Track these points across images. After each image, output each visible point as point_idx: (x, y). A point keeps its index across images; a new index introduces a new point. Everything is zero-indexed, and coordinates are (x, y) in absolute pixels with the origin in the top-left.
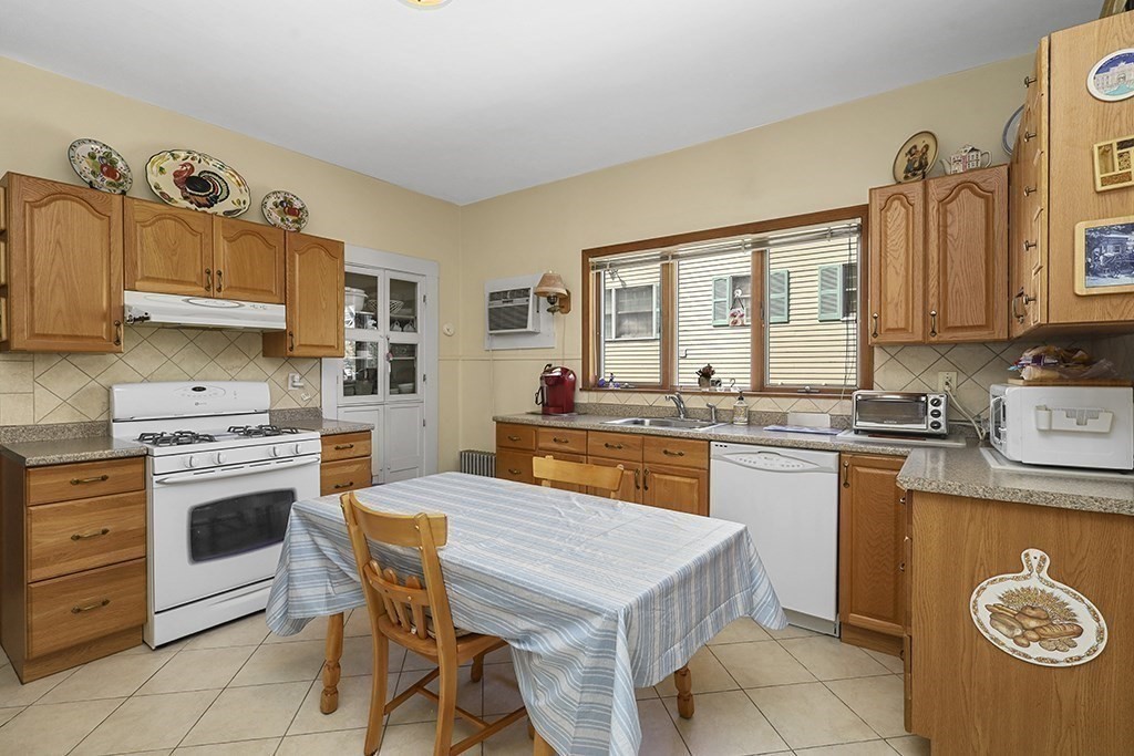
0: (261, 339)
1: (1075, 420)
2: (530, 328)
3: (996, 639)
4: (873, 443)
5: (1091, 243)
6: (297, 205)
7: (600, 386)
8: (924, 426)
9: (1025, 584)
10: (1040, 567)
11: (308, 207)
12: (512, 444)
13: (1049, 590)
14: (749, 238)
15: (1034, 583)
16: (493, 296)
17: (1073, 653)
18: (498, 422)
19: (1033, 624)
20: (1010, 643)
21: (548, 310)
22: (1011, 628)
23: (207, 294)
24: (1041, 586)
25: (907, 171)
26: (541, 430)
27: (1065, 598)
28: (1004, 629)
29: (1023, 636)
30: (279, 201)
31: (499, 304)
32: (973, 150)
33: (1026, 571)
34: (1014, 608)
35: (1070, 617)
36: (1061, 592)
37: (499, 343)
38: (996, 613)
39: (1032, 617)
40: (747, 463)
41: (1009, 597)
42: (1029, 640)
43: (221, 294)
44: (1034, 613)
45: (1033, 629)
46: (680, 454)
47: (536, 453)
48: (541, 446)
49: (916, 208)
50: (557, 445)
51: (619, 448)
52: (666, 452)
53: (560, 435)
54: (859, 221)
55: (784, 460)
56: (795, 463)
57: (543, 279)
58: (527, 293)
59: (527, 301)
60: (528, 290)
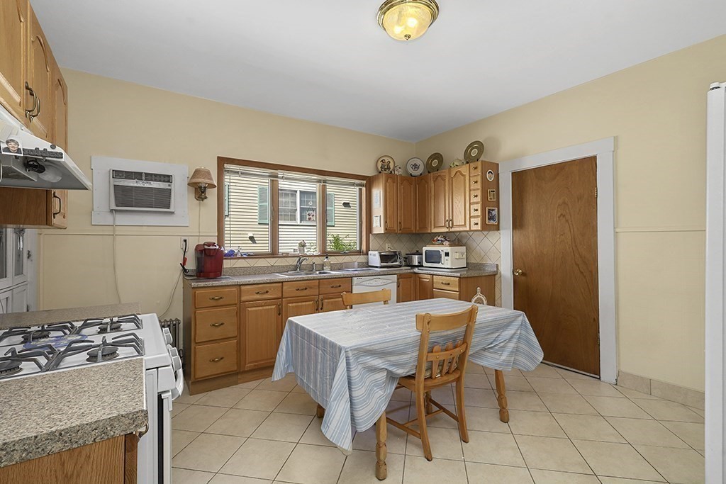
2: (172, 209)
5: (489, 212)
7: (232, 255)
8: (398, 263)
12: (213, 303)
16: (117, 174)
18: (195, 289)
24: (479, 296)
25: (381, 168)
27: (482, 297)
32: (400, 168)
37: (122, 219)
46: (340, 286)
47: (238, 305)
48: (243, 299)
49: (395, 184)
50: (258, 297)
51: (306, 289)
52: (332, 287)
53: (261, 288)
54: (365, 182)
55: (381, 281)
56: (385, 281)
57: (197, 173)
58: (167, 178)
59: (169, 185)
60: (169, 176)
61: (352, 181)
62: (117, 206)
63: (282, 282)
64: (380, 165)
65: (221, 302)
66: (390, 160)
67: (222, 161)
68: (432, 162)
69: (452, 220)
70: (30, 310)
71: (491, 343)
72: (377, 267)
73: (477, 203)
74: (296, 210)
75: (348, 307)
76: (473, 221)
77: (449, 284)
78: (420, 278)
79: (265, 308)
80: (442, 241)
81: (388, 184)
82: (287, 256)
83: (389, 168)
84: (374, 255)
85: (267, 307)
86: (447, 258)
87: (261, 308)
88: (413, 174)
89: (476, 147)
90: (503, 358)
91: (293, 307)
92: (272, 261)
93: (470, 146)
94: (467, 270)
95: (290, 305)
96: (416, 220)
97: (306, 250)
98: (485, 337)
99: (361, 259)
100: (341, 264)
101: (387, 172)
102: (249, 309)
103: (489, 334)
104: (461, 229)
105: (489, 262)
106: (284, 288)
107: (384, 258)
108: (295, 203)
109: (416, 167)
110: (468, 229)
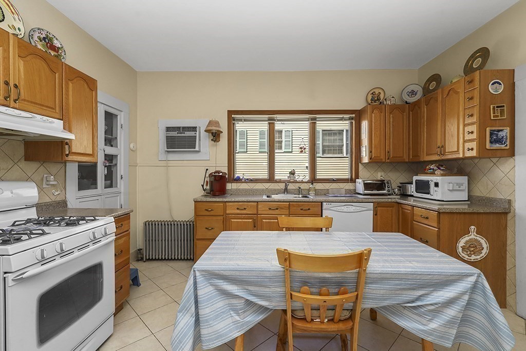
0: (23, 146)
1: (458, 186)
2: (197, 149)
3: (463, 257)
4: (371, 199)
5: (491, 134)
6: (57, 43)
7: (238, 180)
8: (385, 192)
9: (470, 237)
10: (474, 231)
11: (65, 48)
12: (208, 213)
13: (476, 238)
14: (307, 116)
15: (472, 237)
16: (168, 129)
17: (481, 255)
18: (195, 202)
19: (472, 249)
20: (467, 257)
21: (212, 140)
22: (467, 252)
23: (6, 103)
24: (474, 237)
25: (372, 100)
26: (227, 204)
27: (480, 239)
28: (465, 253)
29: (470, 253)
30: (42, 36)
31: (174, 134)
32: (393, 97)
33: (471, 233)
34: (468, 246)
35: (481, 244)
36: (479, 238)
37: (172, 157)
38: (463, 248)
39: (472, 247)
40: (340, 210)
41: (466, 242)
42: (471, 254)
43: (17, 105)
44: (472, 246)
45: (472, 251)
46: (309, 209)
47: (224, 216)
48: (228, 212)
49: (382, 114)
50: (238, 211)
51: (277, 209)
52: (302, 209)
53: (240, 205)
54: (354, 115)
55: (354, 208)
56: (358, 208)
57: (210, 123)
58: (194, 129)
59: (195, 133)
60: (195, 128)
61: (341, 116)
62: (168, 148)
63: (257, 202)
64: (370, 97)
65: (212, 213)
66: (381, 91)
67: (230, 113)
68: (429, 85)
69: (443, 147)
70: (123, 208)
71: (413, 302)
72: (361, 194)
73: (473, 124)
74: (343, 145)
75: (284, 229)
76: (468, 145)
77: (427, 218)
78: (402, 208)
79: (244, 220)
80: (433, 169)
81: (373, 115)
82: (280, 181)
83: (379, 99)
84: (360, 183)
85: (246, 220)
86: (436, 188)
87: (241, 220)
88: (408, 101)
89: (479, 57)
90: (433, 325)
91: (265, 222)
92: (267, 185)
93: (472, 56)
94: (468, 204)
95: (264, 220)
96: (409, 149)
97: (296, 177)
98: (398, 292)
99: (350, 186)
100: (328, 190)
101: (378, 103)
102: (232, 220)
103: (404, 289)
104: (454, 156)
105: (499, 196)
106: (259, 206)
107: (367, 186)
108: (342, 139)
109: (413, 93)
110: (461, 156)
